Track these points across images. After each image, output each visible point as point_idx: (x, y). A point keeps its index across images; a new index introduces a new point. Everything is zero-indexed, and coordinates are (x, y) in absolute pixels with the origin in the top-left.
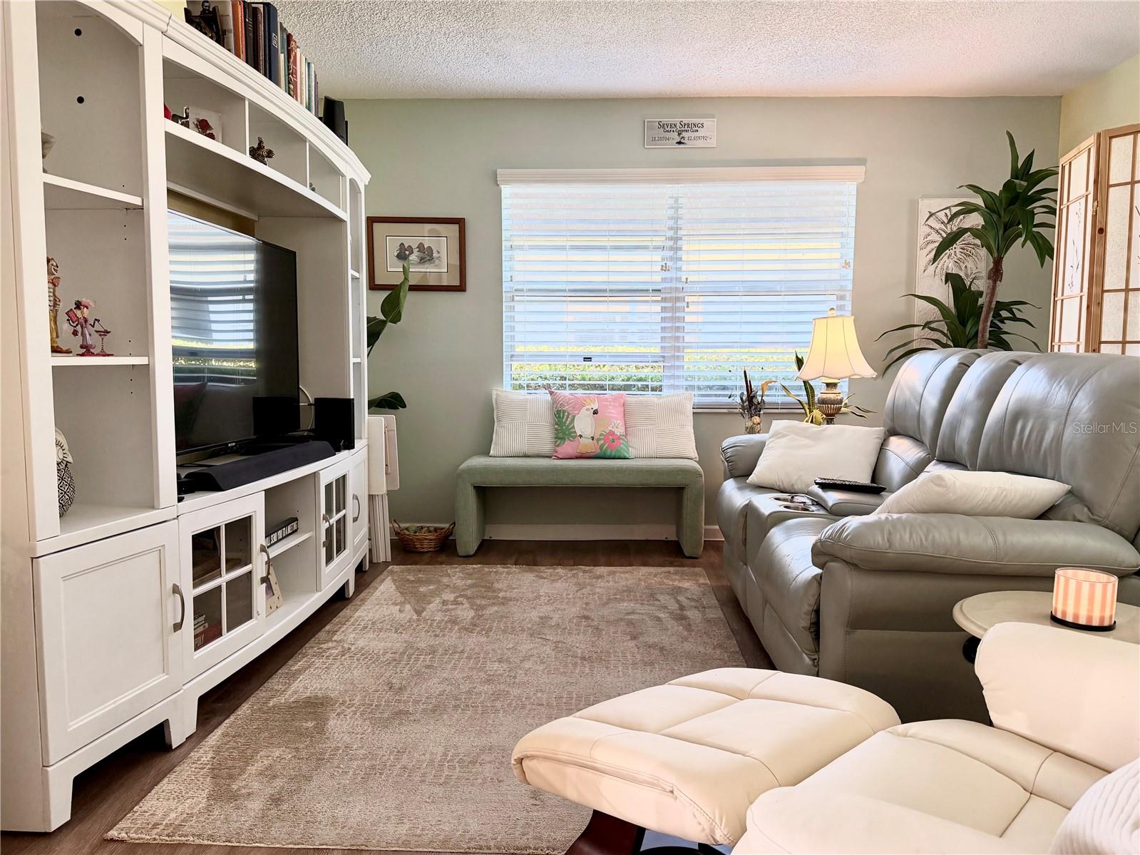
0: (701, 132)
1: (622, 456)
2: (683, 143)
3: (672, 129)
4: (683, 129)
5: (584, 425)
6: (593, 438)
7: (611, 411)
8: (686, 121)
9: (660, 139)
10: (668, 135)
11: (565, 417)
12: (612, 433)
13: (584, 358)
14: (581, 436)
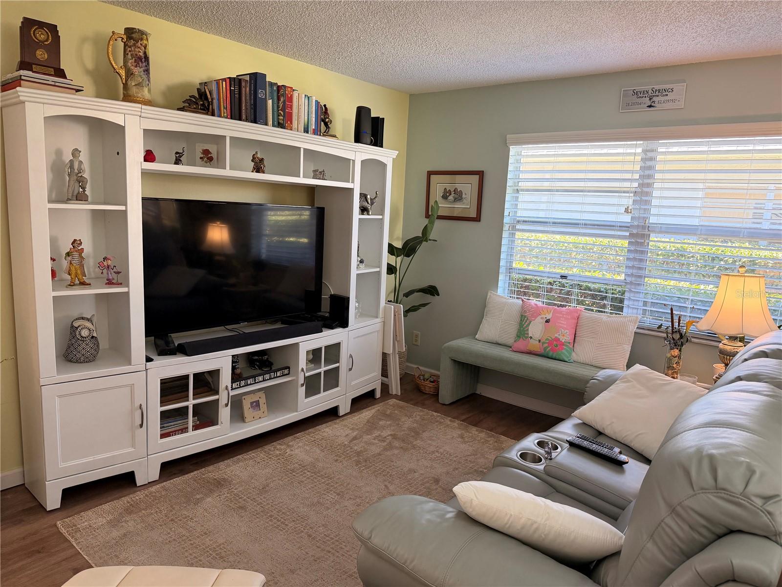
0: (671, 96)
1: (561, 359)
2: (653, 106)
3: (644, 95)
4: (654, 94)
5: (536, 330)
6: (540, 341)
7: (561, 322)
8: (657, 87)
9: (633, 104)
10: (640, 100)
12: (557, 340)
13: (561, 276)
14: (531, 338)
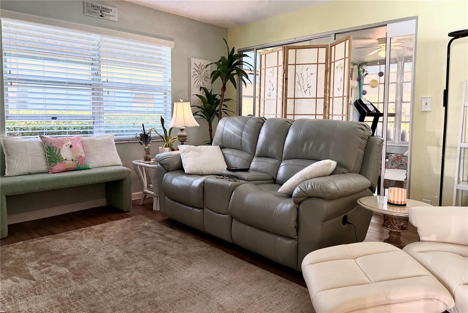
0: (111, 13)
1: (88, 168)
2: (103, 17)
3: (98, 9)
4: (103, 10)
5: (66, 154)
6: (73, 160)
7: (78, 145)
8: (104, 6)
9: (92, 12)
10: (95, 11)
11: (54, 150)
12: (81, 157)
13: (52, 118)
14: (66, 160)
